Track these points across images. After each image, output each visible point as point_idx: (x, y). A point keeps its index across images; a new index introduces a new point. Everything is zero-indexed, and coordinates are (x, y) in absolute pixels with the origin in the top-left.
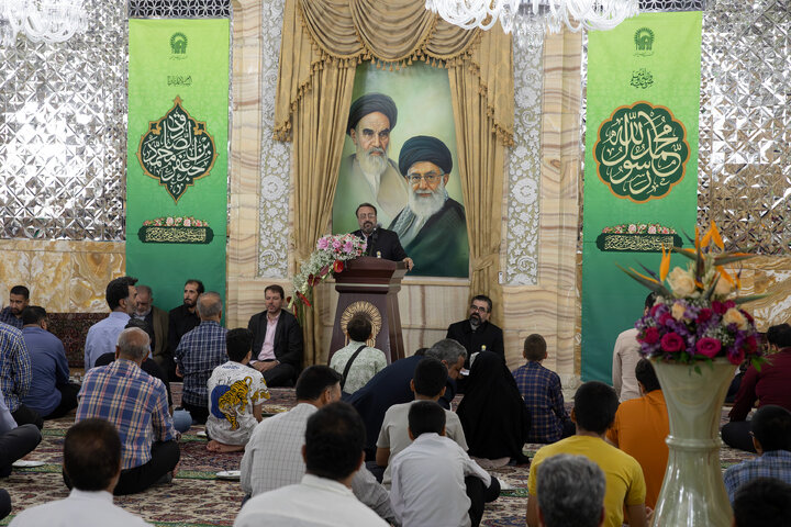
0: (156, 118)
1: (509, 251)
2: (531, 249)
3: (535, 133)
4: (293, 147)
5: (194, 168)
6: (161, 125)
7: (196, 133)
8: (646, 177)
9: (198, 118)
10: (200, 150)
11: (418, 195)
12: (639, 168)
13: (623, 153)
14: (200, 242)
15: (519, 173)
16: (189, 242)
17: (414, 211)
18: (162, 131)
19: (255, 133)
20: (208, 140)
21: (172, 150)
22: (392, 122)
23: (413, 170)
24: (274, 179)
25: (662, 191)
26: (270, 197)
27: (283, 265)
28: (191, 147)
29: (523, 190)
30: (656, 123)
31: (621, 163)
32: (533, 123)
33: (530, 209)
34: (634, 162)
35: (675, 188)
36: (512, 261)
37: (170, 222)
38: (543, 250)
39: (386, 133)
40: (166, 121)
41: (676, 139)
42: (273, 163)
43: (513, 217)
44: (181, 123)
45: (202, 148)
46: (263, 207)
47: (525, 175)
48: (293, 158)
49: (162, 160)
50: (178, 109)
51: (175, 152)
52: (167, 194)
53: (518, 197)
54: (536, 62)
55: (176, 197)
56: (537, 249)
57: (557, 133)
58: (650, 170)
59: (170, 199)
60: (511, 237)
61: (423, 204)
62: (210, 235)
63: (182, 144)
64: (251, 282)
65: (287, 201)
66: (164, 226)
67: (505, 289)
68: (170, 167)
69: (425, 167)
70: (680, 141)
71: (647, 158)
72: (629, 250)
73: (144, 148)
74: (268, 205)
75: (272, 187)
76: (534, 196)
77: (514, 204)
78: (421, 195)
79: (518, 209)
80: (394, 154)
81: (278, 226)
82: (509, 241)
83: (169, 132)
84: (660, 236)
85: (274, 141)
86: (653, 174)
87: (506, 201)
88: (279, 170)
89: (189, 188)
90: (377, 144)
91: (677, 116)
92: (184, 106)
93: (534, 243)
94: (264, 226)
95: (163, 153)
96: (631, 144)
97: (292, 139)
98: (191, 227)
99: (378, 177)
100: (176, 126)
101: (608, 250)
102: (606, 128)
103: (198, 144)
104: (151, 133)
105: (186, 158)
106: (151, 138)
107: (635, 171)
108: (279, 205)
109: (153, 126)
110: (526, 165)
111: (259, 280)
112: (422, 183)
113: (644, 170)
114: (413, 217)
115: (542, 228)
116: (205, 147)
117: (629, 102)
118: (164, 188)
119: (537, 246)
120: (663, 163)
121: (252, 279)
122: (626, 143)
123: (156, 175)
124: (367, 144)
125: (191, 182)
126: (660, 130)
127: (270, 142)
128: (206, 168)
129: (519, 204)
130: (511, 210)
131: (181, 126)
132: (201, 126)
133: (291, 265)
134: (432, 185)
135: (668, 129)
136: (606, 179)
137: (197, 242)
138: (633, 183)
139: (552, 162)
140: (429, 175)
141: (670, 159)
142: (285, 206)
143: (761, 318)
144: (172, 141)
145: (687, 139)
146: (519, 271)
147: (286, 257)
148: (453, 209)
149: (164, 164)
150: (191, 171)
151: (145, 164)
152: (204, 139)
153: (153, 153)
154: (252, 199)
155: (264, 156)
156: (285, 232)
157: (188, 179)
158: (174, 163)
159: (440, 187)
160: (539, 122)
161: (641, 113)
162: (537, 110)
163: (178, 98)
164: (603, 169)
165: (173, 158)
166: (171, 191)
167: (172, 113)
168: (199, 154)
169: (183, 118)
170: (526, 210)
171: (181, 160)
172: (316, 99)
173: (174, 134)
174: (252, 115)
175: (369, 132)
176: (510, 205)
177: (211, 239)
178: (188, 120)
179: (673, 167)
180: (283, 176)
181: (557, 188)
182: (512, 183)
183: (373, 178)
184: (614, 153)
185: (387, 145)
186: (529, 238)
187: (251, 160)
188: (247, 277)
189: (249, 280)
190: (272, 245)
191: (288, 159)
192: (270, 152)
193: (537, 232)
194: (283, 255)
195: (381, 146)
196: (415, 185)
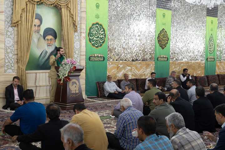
3: (79, 29)
4: (16, 29)
8: (98, 42)
11: (48, 45)
12: (97, 39)
13: (94, 35)
17: (47, 50)
22: (41, 23)
23: (47, 38)
24: (9, 39)
25: (101, 45)
26: (8, 45)
27: (13, 68)
30: (100, 28)
31: (93, 38)
33: (78, 50)
34: (96, 38)
35: (103, 45)
39: (39, 26)
41: (103, 32)
42: (9, 33)
43: (74, 52)
47: (77, 40)
48: (16, 33)
53: (75, 46)
54: (79, 9)
56: (80, 61)
57: (85, 29)
58: (99, 40)
60: (74, 58)
61: (49, 48)
64: (3, 75)
65: (14, 47)
69: (50, 37)
70: (104, 33)
71: (98, 37)
72: (95, 61)
74: (7, 48)
75: (9, 42)
76: (79, 46)
77: (75, 48)
79: (76, 50)
80: (42, 33)
81: (11, 55)
84: (101, 57)
85: (9, 26)
86: (99, 41)
88: (11, 36)
90: (37, 29)
91: (104, 27)
94: (6, 55)
96: (95, 33)
99: (37, 39)
101: (91, 61)
102: (90, 29)
107: (96, 40)
108: (11, 48)
111: (5, 74)
112: (49, 42)
113: (98, 40)
114: (46, 52)
117: (95, 23)
120: (101, 38)
121: (3, 74)
122: (94, 33)
124: (34, 29)
126: (101, 30)
127: (7, 26)
130: (74, 50)
133: (16, 68)
134: (52, 43)
135: (102, 30)
136: (91, 42)
138: (96, 43)
139: (84, 37)
140: (51, 40)
141: (103, 37)
143: (118, 76)
145: (106, 33)
147: (14, 66)
154: (3, 46)
155: (6, 31)
156: (13, 57)
159: (54, 43)
160: (80, 26)
161: (97, 25)
162: (79, 22)
164: (90, 39)
174: (2, 17)
175: (35, 25)
179: (103, 39)
180: (12, 38)
181: (85, 44)
182: (74, 42)
184: (92, 35)
185: (40, 30)
186: (78, 58)
187: (2, 32)
188: (2, 73)
189: (2, 74)
190: (9, 62)
191: (14, 33)
192: (8, 30)
193: (80, 56)
194: (13, 65)
195: (38, 30)
196: (47, 42)
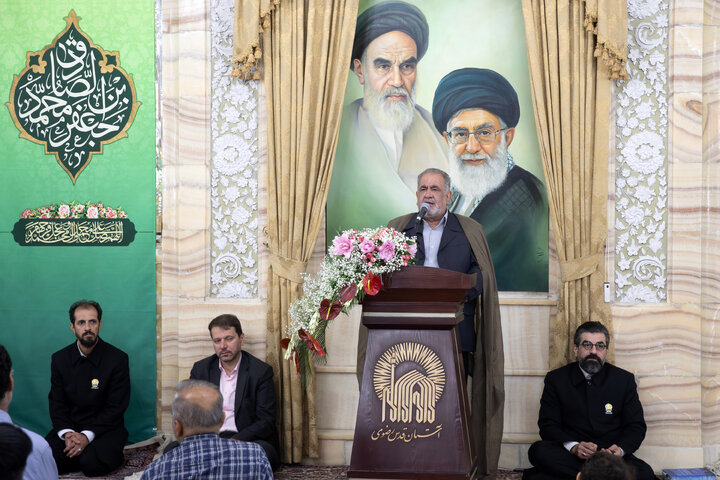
0: (38, 46)
1: (619, 249)
2: (655, 245)
3: (658, 58)
4: (263, 88)
5: (102, 126)
6: (46, 58)
7: (103, 71)
9: (107, 48)
10: (111, 97)
11: (465, 162)
14: (115, 244)
15: (633, 123)
16: (97, 244)
17: (459, 187)
18: (48, 68)
19: (201, 68)
20: (124, 80)
21: (65, 97)
22: (421, 48)
23: (455, 123)
24: (234, 140)
26: (227, 169)
27: (251, 277)
28: (96, 92)
29: (640, 151)
32: (656, 42)
33: (651, 180)
36: (624, 264)
37: (64, 212)
38: (675, 247)
39: (410, 64)
40: (56, 50)
42: (231, 114)
43: (623, 195)
44: (79, 54)
45: (113, 93)
46: (215, 186)
47: (642, 126)
48: (265, 105)
49: (49, 114)
50: (73, 32)
51: (71, 101)
52: (59, 168)
53: (632, 160)
55: (74, 171)
56: (665, 245)
57: (697, 57)
59: (64, 174)
60: (621, 226)
61: (473, 176)
62: (130, 232)
63: (80, 88)
64: (200, 307)
65: (255, 175)
66: (55, 220)
67: (615, 310)
68: (63, 126)
69: (475, 118)
73: (19, 95)
74: (225, 181)
75: (231, 154)
76: (659, 160)
77: (626, 173)
78: (470, 161)
79: (632, 181)
80: (425, 96)
81: (240, 215)
82: (618, 232)
83: (60, 71)
85: (232, 79)
87: (612, 168)
88: (242, 126)
89: (94, 157)
90: (397, 82)
92: (84, 28)
93: (659, 235)
94: (219, 216)
95: (50, 103)
97: (262, 77)
98: (100, 220)
99: (399, 134)
100: (71, 60)
103: (107, 88)
104: (30, 71)
105: (88, 110)
106: (30, 79)
108: (242, 182)
109: (34, 60)
110: (645, 110)
112: (472, 143)
114: (457, 198)
115: (672, 210)
116: (119, 92)
118: (53, 158)
119: (665, 240)
121: (201, 301)
123: (41, 138)
124: (380, 83)
125: (97, 148)
127: (225, 81)
128: (122, 125)
129: (633, 173)
130: (621, 183)
131: (79, 60)
132: (112, 60)
133: (264, 278)
134: (486, 146)
137: (108, 244)
139: (690, 104)
140: (482, 130)
142: (253, 183)
144: (64, 83)
146: (636, 281)
147: (255, 265)
148: (521, 182)
149: (53, 120)
150: (97, 130)
151: (22, 121)
152: (117, 79)
153: (34, 103)
154: (200, 173)
155: (216, 104)
156: (253, 225)
157: (92, 144)
158: (69, 119)
159: (501, 149)
160: (666, 40)
162: (662, 21)
163: (72, 14)
165: (68, 110)
166: (65, 163)
167: (63, 39)
168: (109, 103)
169: (81, 46)
170: (644, 183)
171: (80, 113)
172: (301, 10)
173: (68, 71)
174: (195, 39)
175: (384, 64)
176: (619, 174)
177: (132, 240)
178: (89, 49)
180: (248, 135)
181: (698, 146)
182: (621, 138)
183: (391, 138)
185: (413, 84)
186: (651, 228)
187: (196, 111)
188: (193, 298)
189: (196, 302)
190: (231, 246)
191: (256, 109)
192: (226, 97)
193: (665, 217)
194: (250, 262)
195: (403, 86)
196: (459, 147)
